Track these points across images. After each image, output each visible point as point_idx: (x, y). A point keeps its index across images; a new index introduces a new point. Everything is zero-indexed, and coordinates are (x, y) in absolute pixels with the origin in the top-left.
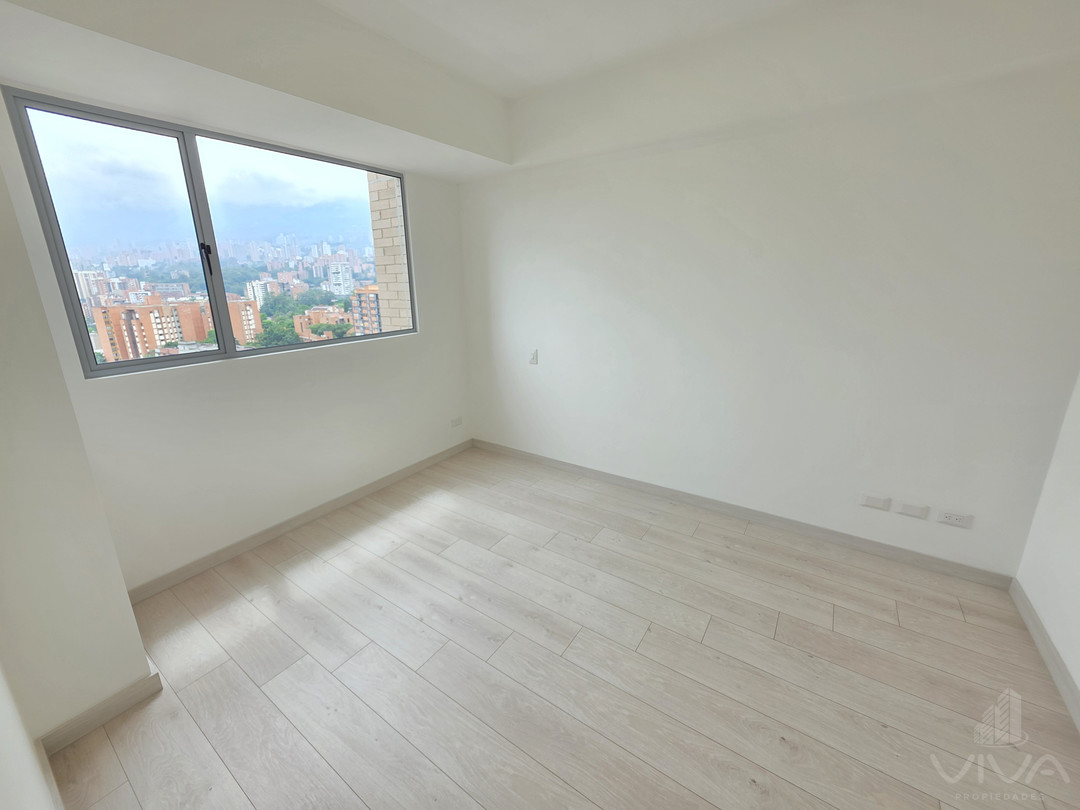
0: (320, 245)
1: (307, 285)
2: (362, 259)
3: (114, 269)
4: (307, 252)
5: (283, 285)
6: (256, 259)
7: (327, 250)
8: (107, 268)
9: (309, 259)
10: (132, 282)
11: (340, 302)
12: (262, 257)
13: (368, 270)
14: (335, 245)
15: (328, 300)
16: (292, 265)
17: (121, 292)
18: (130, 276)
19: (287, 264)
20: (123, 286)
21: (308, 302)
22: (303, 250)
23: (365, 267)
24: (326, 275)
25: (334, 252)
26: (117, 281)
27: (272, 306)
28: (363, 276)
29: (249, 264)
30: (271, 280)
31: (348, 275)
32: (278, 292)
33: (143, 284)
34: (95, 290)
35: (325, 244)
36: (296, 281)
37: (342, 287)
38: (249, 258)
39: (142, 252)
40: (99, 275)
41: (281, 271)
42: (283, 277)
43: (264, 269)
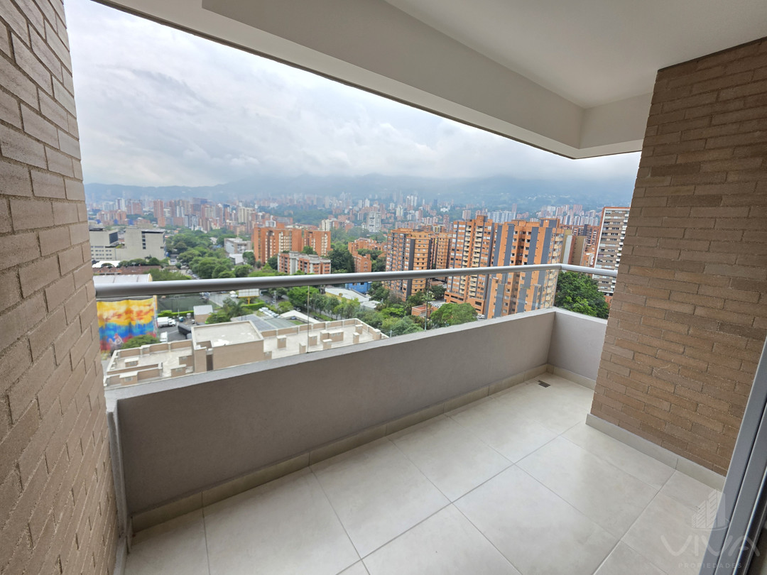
0: (364, 201)
1: (353, 224)
2: (387, 210)
3: (259, 207)
4: (355, 204)
5: (341, 223)
6: (327, 206)
7: (367, 203)
8: (256, 207)
9: (356, 209)
10: (267, 215)
11: (372, 236)
12: (331, 205)
13: (390, 217)
14: (372, 201)
15: (365, 234)
16: (346, 211)
17: (261, 220)
18: (266, 212)
19: (344, 211)
21: (354, 235)
22: (353, 203)
23: (389, 215)
24: (365, 219)
25: (371, 205)
26: (261, 214)
27: (334, 235)
28: (387, 221)
29: (323, 209)
30: (335, 219)
31: (379, 220)
32: (338, 227)
33: (272, 217)
34: (250, 218)
35: (367, 200)
36: (347, 222)
37: (374, 227)
38: (324, 206)
39: (273, 199)
40: (253, 210)
41: (340, 214)
42: (341, 219)
43: (331, 213)
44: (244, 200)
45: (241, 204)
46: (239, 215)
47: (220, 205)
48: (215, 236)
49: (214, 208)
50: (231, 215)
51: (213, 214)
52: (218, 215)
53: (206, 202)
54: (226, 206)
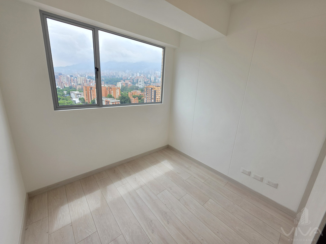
0: (137, 73)
1: (132, 84)
2: (147, 78)
3: (88, 77)
4: (133, 75)
5: (126, 84)
6: (120, 76)
7: (138, 75)
8: (86, 76)
9: (133, 77)
10: (92, 81)
11: (140, 89)
12: (122, 76)
13: (149, 81)
14: (140, 73)
15: (137, 88)
16: (129, 78)
17: (89, 83)
18: (91, 79)
19: (128, 78)
20: (90, 81)
21: (132, 89)
22: (132, 74)
23: (148, 80)
24: (137, 82)
25: (140, 75)
26: (88, 80)
27: (123, 89)
28: (147, 83)
29: (118, 77)
30: (123, 82)
31: (143, 82)
32: (125, 85)
34: (83, 82)
35: (138, 73)
36: (130, 83)
37: (141, 85)
38: (119, 76)
40: (85, 78)
41: (126, 80)
42: (127, 82)
43: (122, 79)
44: (80, 73)
45: (79, 75)
46: (78, 80)
47: (68, 76)
48: (66, 90)
49: (65, 77)
50: (74, 80)
51: (65, 80)
52: (68, 80)
53: (62, 74)
54: (71, 76)
